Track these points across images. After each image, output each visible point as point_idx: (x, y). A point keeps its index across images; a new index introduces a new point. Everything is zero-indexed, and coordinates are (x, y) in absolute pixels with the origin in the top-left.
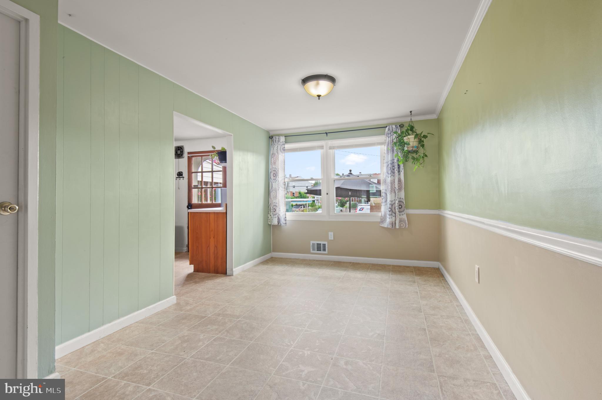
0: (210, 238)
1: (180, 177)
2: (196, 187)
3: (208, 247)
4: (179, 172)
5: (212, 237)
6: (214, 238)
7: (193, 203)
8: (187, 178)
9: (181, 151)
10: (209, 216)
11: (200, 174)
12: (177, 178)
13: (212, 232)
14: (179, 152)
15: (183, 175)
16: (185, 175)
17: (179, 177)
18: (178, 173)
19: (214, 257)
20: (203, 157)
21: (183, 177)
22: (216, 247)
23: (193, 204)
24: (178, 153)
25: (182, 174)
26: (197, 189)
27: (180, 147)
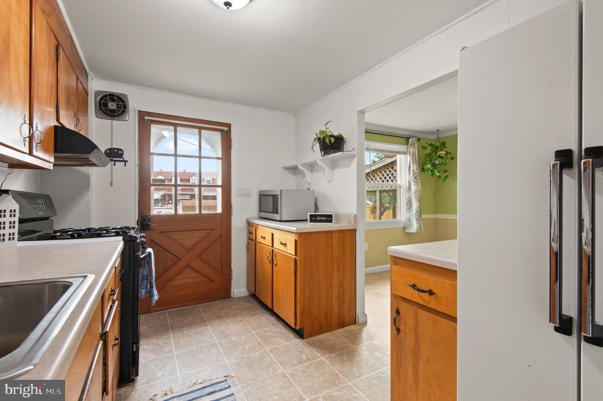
0: (333, 273)
1: (114, 159)
3: (330, 288)
4: (111, 150)
5: (336, 272)
6: (338, 271)
8: (137, 163)
9: (118, 105)
10: (331, 236)
13: (335, 263)
14: (113, 106)
18: (108, 152)
19: (339, 303)
21: (126, 162)
22: (341, 285)
23: (154, 216)
24: (111, 107)
25: (122, 154)
27: (108, 95)
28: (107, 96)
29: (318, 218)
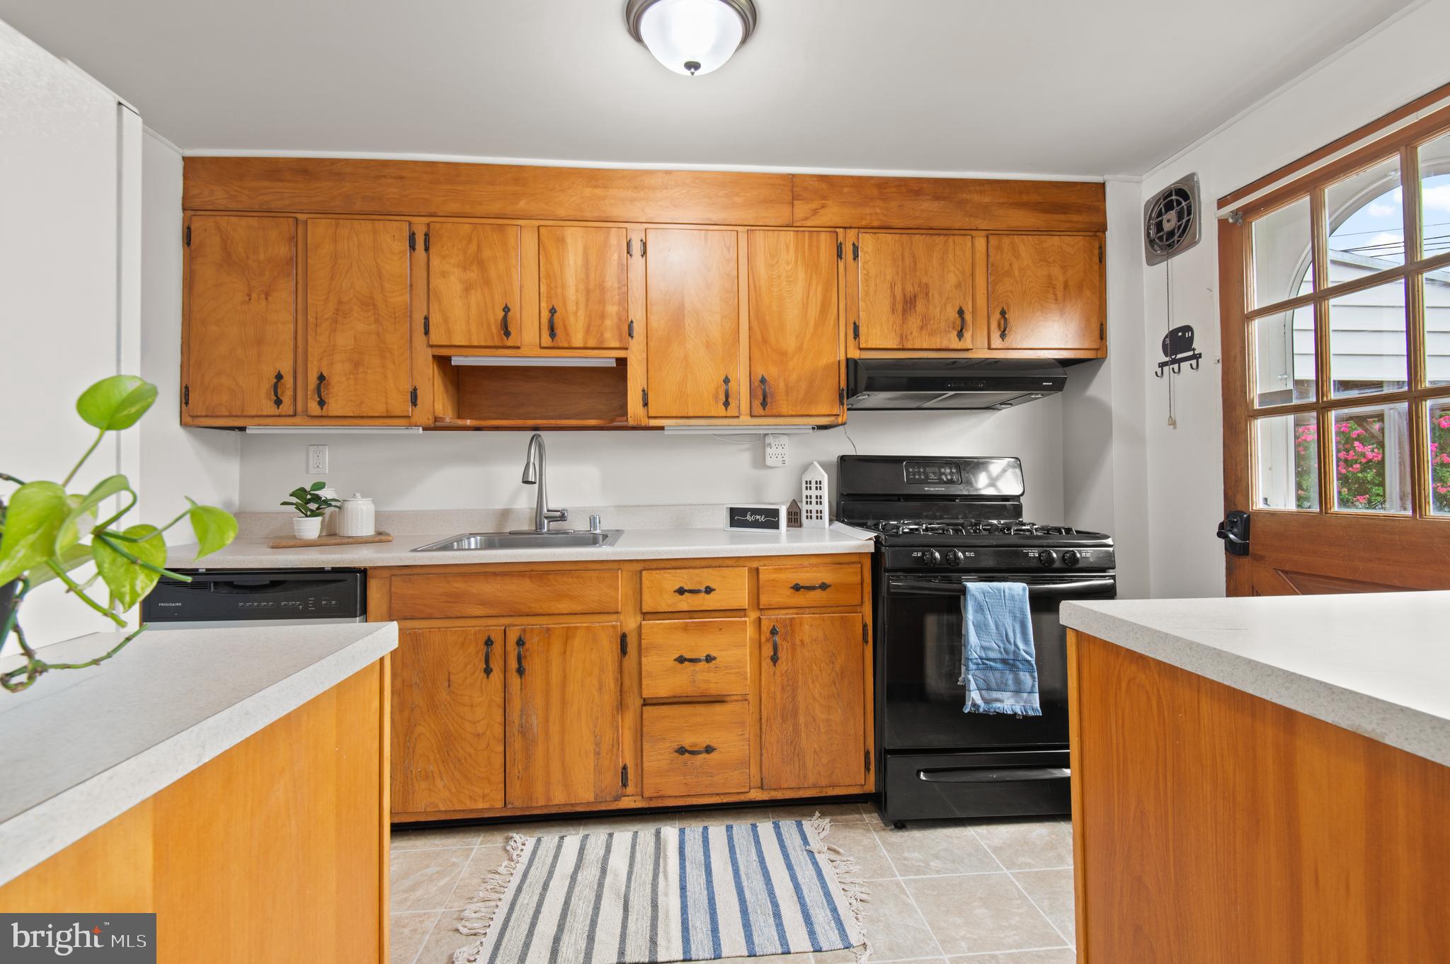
1: (1179, 356)
2: (1277, 406)
4: (1173, 334)
7: (1258, 505)
8: (1219, 355)
9: (1180, 217)
11: (1304, 315)
12: (1162, 365)
14: (1170, 221)
15: (1194, 346)
16: (1208, 342)
17: (1174, 362)
18: (1168, 341)
20: (1330, 191)
21: (1197, 357)
23: (1259, 513)
24: (1167, 227)
25: (1191, 339)
26: (1291, 418)
27: (1174, 193)
28: (1172, 196)
29: (749, 518)
